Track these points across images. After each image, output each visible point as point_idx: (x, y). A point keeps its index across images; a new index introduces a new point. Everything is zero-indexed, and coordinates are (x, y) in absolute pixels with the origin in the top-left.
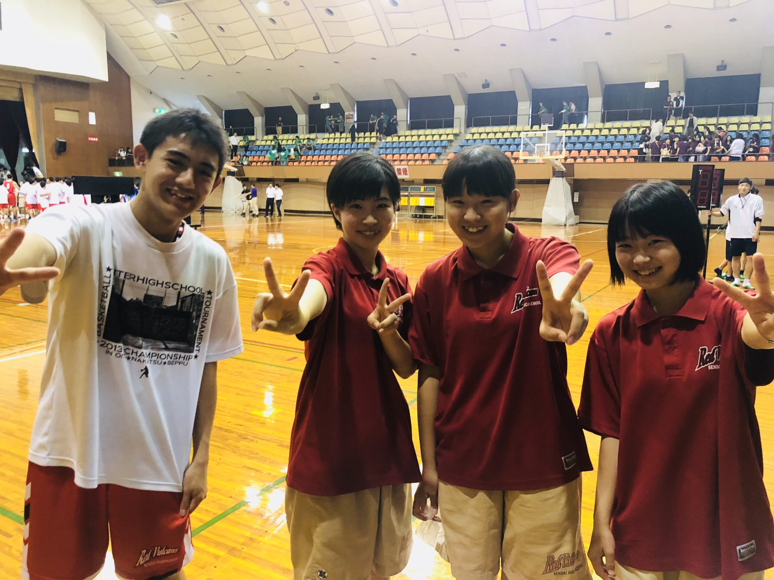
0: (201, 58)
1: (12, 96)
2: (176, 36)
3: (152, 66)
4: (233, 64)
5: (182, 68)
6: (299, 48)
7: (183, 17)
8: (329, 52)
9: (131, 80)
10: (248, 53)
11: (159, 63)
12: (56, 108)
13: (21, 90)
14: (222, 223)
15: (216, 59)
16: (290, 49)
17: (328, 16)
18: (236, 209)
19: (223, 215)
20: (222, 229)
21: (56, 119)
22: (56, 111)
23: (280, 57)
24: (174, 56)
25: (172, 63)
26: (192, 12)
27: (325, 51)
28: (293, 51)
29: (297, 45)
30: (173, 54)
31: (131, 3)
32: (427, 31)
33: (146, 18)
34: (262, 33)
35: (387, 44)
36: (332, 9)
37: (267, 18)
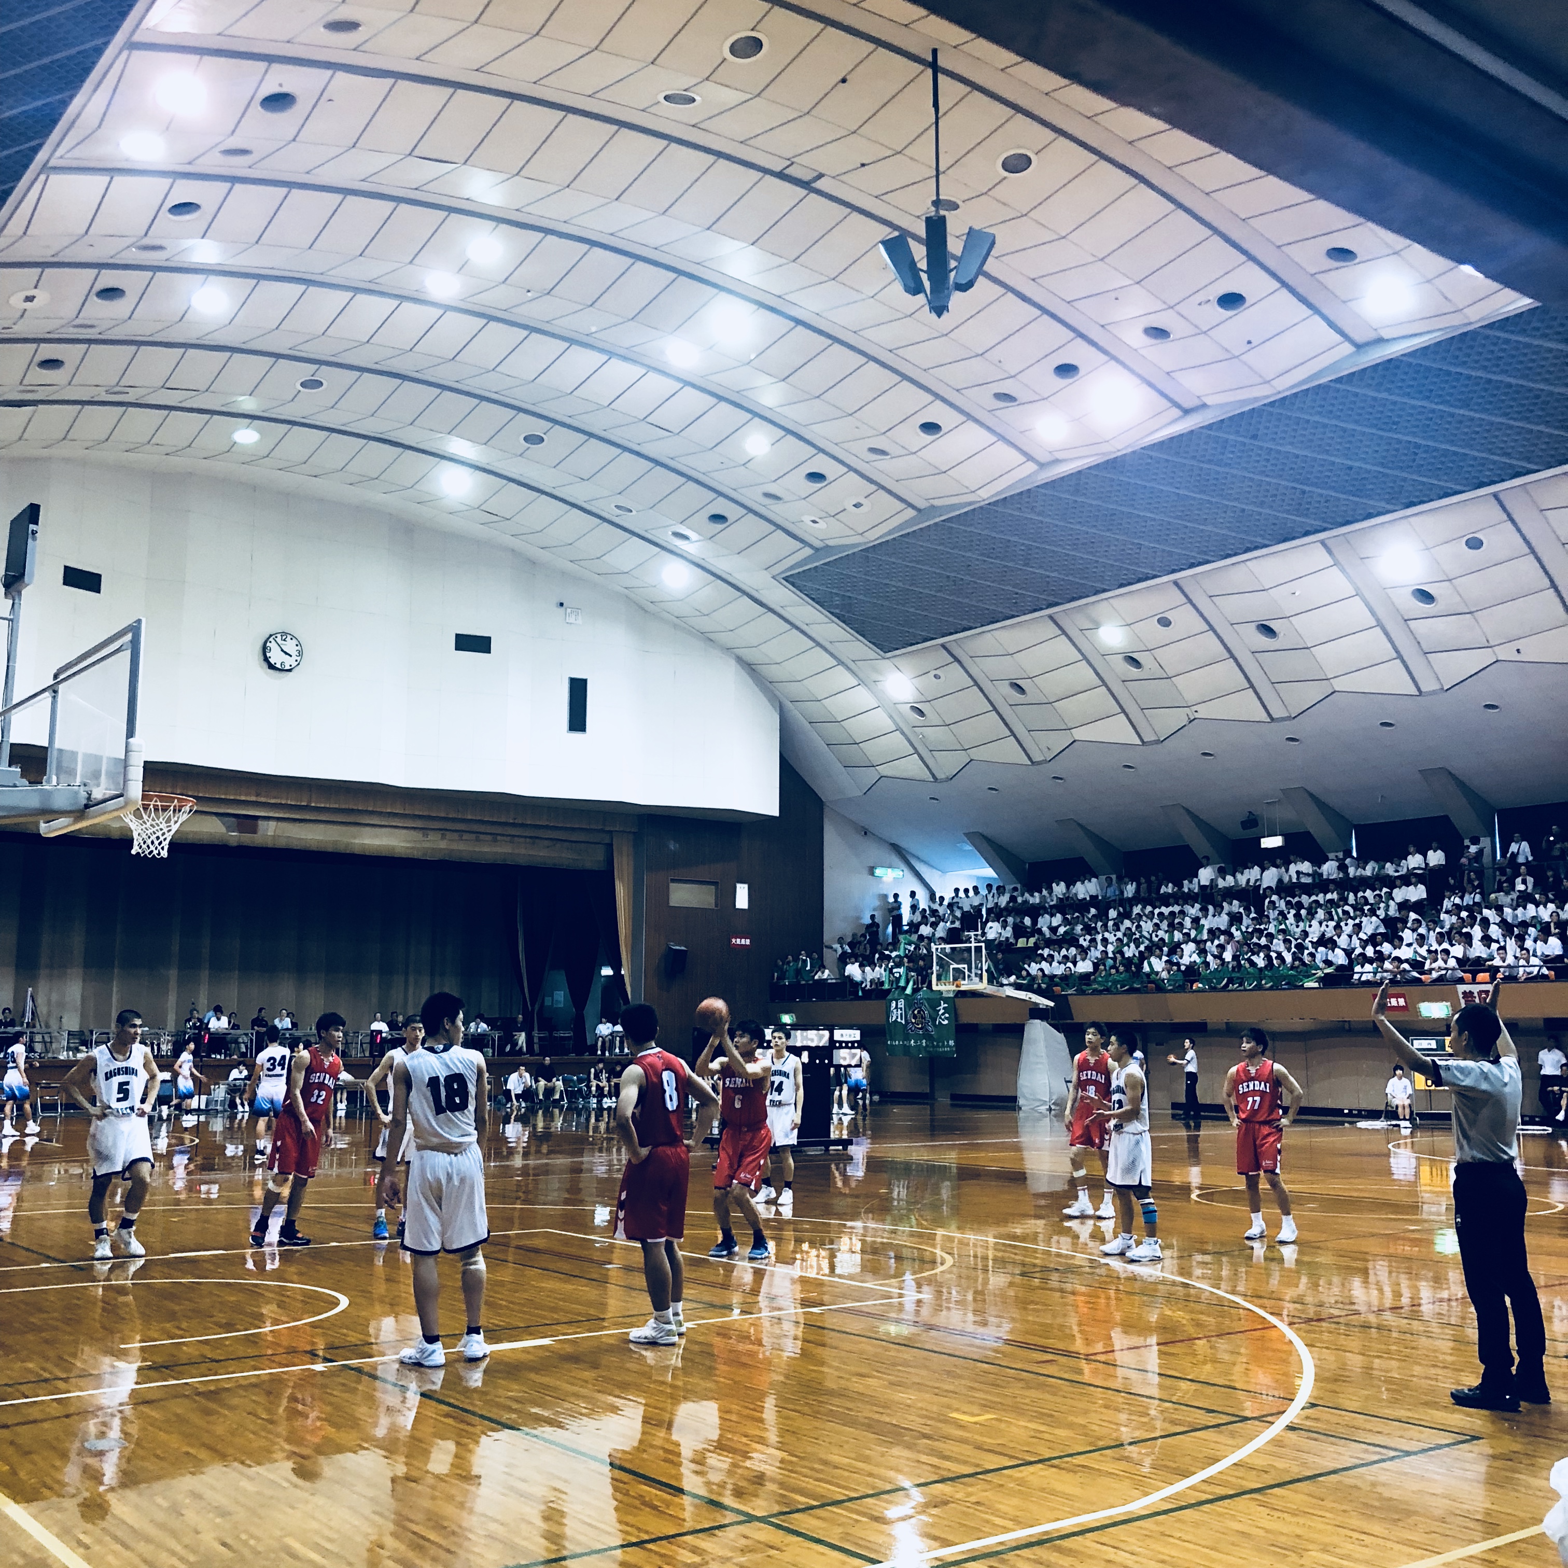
0: (974, 754)
1: (592, 860)
2: (921, 713)
3: (870, 776)
4: (1045, 762)
5: (933, 776)
6: (1197, 715)
7: (937, 672)
8: (1272, 719)
9: (826, 810)
10: (1079, 734)
11: (884, 770)
12: (673, 881)
13: (610, 847)
14: (1017, 1132)
15: (1009, 752)
16: (1177, 718)
17: (1264, 641)
18: (1051, 1099)
19: (1022, 1114)
20: (1017, 1148)
21: (672, 903)
22: (673, 886)
23: (1154, 738)
24: (917, 752)
25: (912, 767)
26: (957, 660)
27: (1264, 717)
28: (1185, 722)
29: (1195, 708)
30: (915, 748)
31: (832, 655)
32: (1518, 651)
33: (862, 682)
34: (1109, 690)
35: (1419, 689)
36: (1272, 624)
37: (1121, 656)
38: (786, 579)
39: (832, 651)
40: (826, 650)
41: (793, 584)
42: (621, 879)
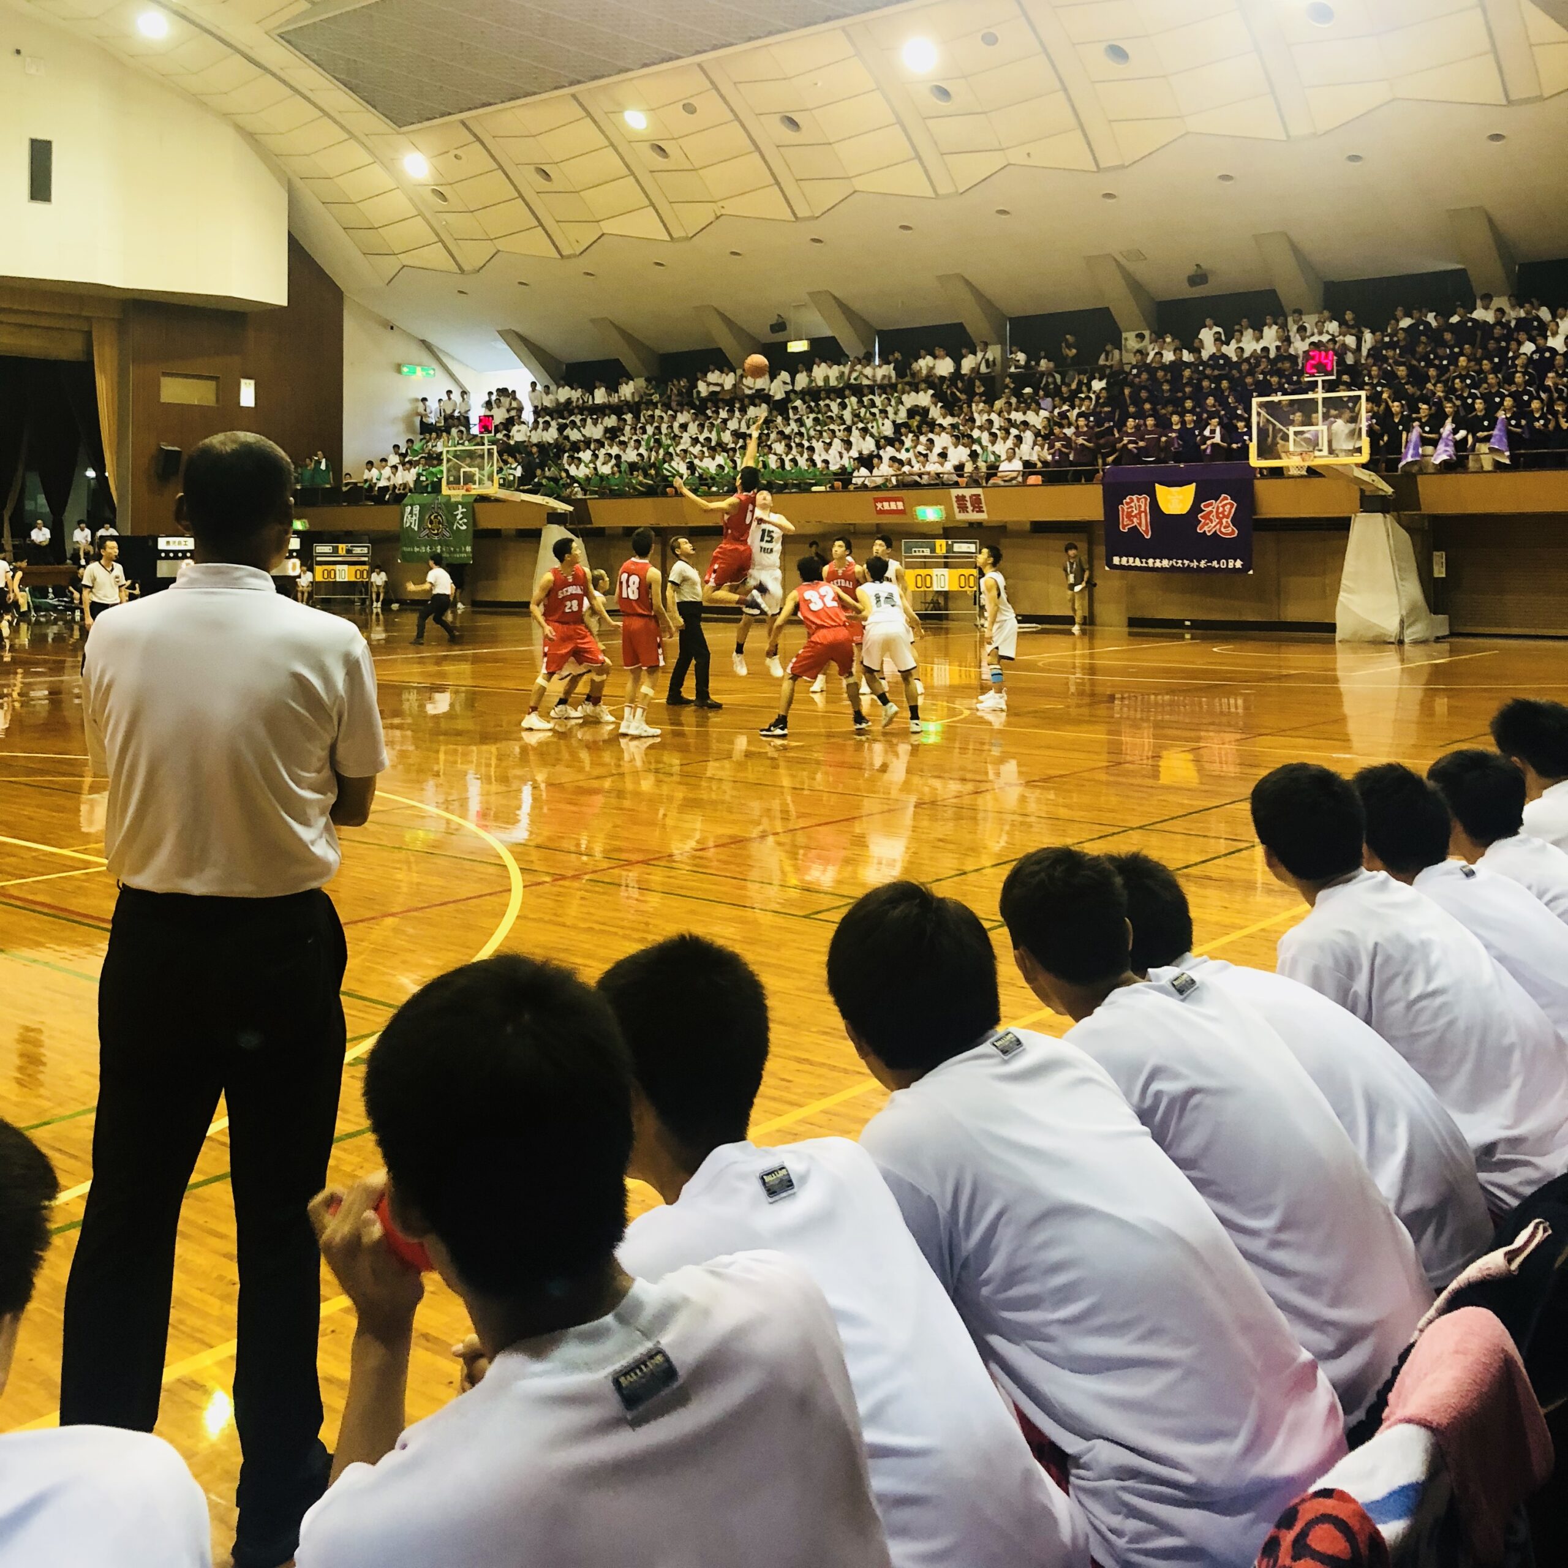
0: (500, 244)
1: (67, 349)
2: (442, 196)
3: (390, 265)
4: (574, 256)
5: (460, 268)
6: (723, 212)
7: (458, 152)
8: (797, 218)
9: (345, 301)
10: (608, 227)
11: (408, 259)
12: (165, 374)
13: (88, 335)
15: (537, 244)
16: (704, 214)
17: (787, 135)
21: (164, 399)
22: (164, 380)
23: (683, 234)
24: (440, 240)
25: (435, 256)
26: (478, 139)
27: (788, 215)
28: (712, 218)
29: (720, 204)
30: (437, 235)
31: (342, 127)
32: (1029, 154)
33: (377, 159)
34: (637, 181)
35: (935, 191)
36: (795, 117)
37: (648, 144)
38: (279, 36)
39: (344, 123)
40: (336, 122)
41: (289, 42)
42: (103, 371)
